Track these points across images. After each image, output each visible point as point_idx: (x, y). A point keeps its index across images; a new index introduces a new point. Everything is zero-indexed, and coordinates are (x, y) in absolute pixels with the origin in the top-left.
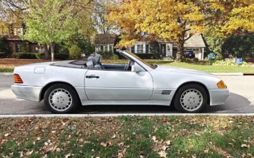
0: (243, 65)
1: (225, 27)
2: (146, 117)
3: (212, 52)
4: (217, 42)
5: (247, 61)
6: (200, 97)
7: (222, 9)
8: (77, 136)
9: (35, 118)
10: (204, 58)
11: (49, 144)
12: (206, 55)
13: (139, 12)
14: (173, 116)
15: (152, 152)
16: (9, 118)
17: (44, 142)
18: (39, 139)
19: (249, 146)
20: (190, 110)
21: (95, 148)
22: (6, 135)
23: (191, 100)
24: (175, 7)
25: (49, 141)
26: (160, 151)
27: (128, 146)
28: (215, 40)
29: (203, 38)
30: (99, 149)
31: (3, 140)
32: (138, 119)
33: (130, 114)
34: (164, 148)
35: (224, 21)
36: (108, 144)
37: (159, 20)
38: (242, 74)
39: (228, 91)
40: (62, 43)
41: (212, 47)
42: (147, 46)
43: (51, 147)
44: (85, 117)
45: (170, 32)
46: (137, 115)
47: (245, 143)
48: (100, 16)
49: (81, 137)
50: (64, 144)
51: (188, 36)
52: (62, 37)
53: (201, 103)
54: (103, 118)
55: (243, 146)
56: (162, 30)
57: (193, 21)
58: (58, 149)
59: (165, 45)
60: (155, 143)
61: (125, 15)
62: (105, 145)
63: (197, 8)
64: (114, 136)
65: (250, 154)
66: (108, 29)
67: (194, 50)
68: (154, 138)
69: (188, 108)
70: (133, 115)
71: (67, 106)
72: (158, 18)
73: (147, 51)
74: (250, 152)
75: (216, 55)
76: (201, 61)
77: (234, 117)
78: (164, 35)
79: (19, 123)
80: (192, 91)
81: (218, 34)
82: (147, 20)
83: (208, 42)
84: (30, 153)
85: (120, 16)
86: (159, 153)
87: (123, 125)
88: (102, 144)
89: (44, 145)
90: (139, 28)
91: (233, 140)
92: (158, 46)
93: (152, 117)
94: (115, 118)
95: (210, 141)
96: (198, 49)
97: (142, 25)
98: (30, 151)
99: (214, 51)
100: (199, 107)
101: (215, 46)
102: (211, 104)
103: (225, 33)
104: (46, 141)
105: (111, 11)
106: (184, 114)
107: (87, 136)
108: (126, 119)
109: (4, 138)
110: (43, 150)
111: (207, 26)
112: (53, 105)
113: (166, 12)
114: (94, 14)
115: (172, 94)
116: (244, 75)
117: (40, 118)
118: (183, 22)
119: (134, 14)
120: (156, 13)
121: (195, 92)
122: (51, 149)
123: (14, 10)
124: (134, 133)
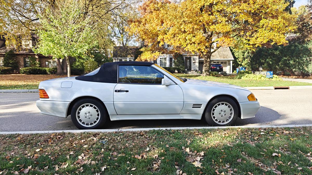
0: (274, 79)
1: (254, 39)
2: (178, 130)
3: (241, 65)
4: (246, 54)
5: (278, 75)
6: (231, 110)
7: (250, 20)
8: (110, 150)
9: (64, 133)
10: (233, 72)
11: (83, 158)
12: (234, 68)
13: (162, 23)
14: (205, 130)
15: (187, 163)
16: (37, 134)
17: (77, 156)
18: (72, 153)
19: (280, 155)
20: (221, 124)
21: (130, 160)
22: (38, 150)
23: (222, 113)
24: (201, 18)
25: (83, 155)
26: (194, 161)
27: (163, 158)
28: (244, 53)
29: (231, 50)
30: (134, 162)
31: (35, 155)
32: (170, 133)
33: (161, 129)
34: (199, 159)
35: (253, 33)
36: (142, 157)
37: (185, 32)
38: (273, 88)
39: (258, 104)
40: (79, 57)
41: (240, 59)
42: (171, 59)
43: (85, 160)
44: (116, 132)
45: (196, 45)
46: (168, 129)
47: (276, 152)
48: (118, 26)
49: (114, 151)
50: (99, 157)
51: (215, 48)
52: (79, 51)
53: (232, 116)
54: (134, 133)
55: (274, 154)
56: (188, 41)
57: (220, 33)
58: (93, 162)
59: (190, 58)
60: (189, 155)
61: (147, 26)
62: (140, 158)
63: (224, 19)
64: (148, 149)
65: (281, 162)
66: (127, 40)
67: (222, 63)
68: (188, 150)
69: (220, 122)
70: (164, 129)
71: (95, 122)
72: (183, 30)
73: (171, 64)
74: (281, 161)
75: (245, 68)
76: (230, 75)
77: (265, 129)
78: (190, 48)
79: (48, 139)
80: (223, 104)
81: (247, 46)
82: (171, 31)
83: (236, 54)
84: (66, 166)
85: (142, 27)
86: (194, 164)
87: (156, 139)
88: (136, 156)
89: (78, 159)
90: (163, 40)
91: (265, 150)
92: (183, 59)
93: (183, 130)
94: (146, 132)
95: (242, 151)
96: (226, 63)
97: (165, 36)
98: (65, 164)
99: (243, 64)
100: (230, 120)
101: (244, 59)
102: (242, 118)
103: (254, 45)
104: (80, 155)
105: (132, 22)
106: (216, 128)
107: (121, 149)
108: (158, 132)
109: (36, 153)
110: (78, 163)
111: (235, 38)
112: (80, 120)
113: (191, 23)
114: (111, 25)
115: (203, 107)
116: (276, 89)
117: (69, 133)
118: (210, 33)
119: (157, 25)
120: (181, 24)
121: (226, 105)
122: (85, 162)
123: (23, 21)
124: (167, 146)
